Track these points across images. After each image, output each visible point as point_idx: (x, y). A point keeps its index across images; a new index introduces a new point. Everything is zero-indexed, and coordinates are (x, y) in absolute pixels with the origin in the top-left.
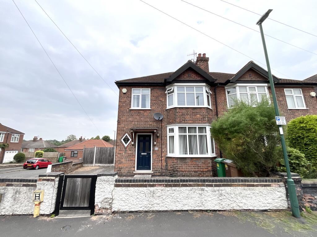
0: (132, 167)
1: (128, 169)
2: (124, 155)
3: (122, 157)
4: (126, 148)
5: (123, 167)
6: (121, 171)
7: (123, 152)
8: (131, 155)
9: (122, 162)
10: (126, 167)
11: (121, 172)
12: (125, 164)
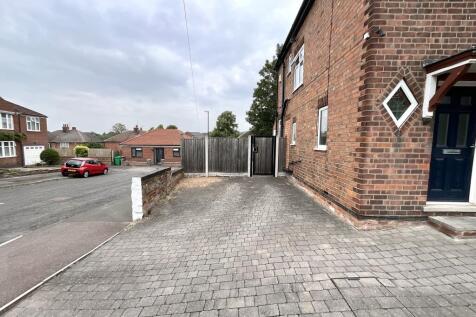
0: (418, 193)
1: (404, 198)
2: (393, 156)
3: (385, 161)
4: (399, 132)
5: (389, 192)
6: (381, 202)
7: (388, 145)
8: (416, 156)
9: (386, 177)
10: (398, 193)
11: (380, 207)
12: (395, 182)
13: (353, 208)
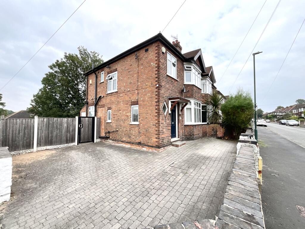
0: (169, 136)
2: (165, 125)
3: (163, 127)
4: (165, 117)
7: (164, 122)
8: (169, 125)
9: (164, 132)
10: (166, 137)
13: (156, 145)
